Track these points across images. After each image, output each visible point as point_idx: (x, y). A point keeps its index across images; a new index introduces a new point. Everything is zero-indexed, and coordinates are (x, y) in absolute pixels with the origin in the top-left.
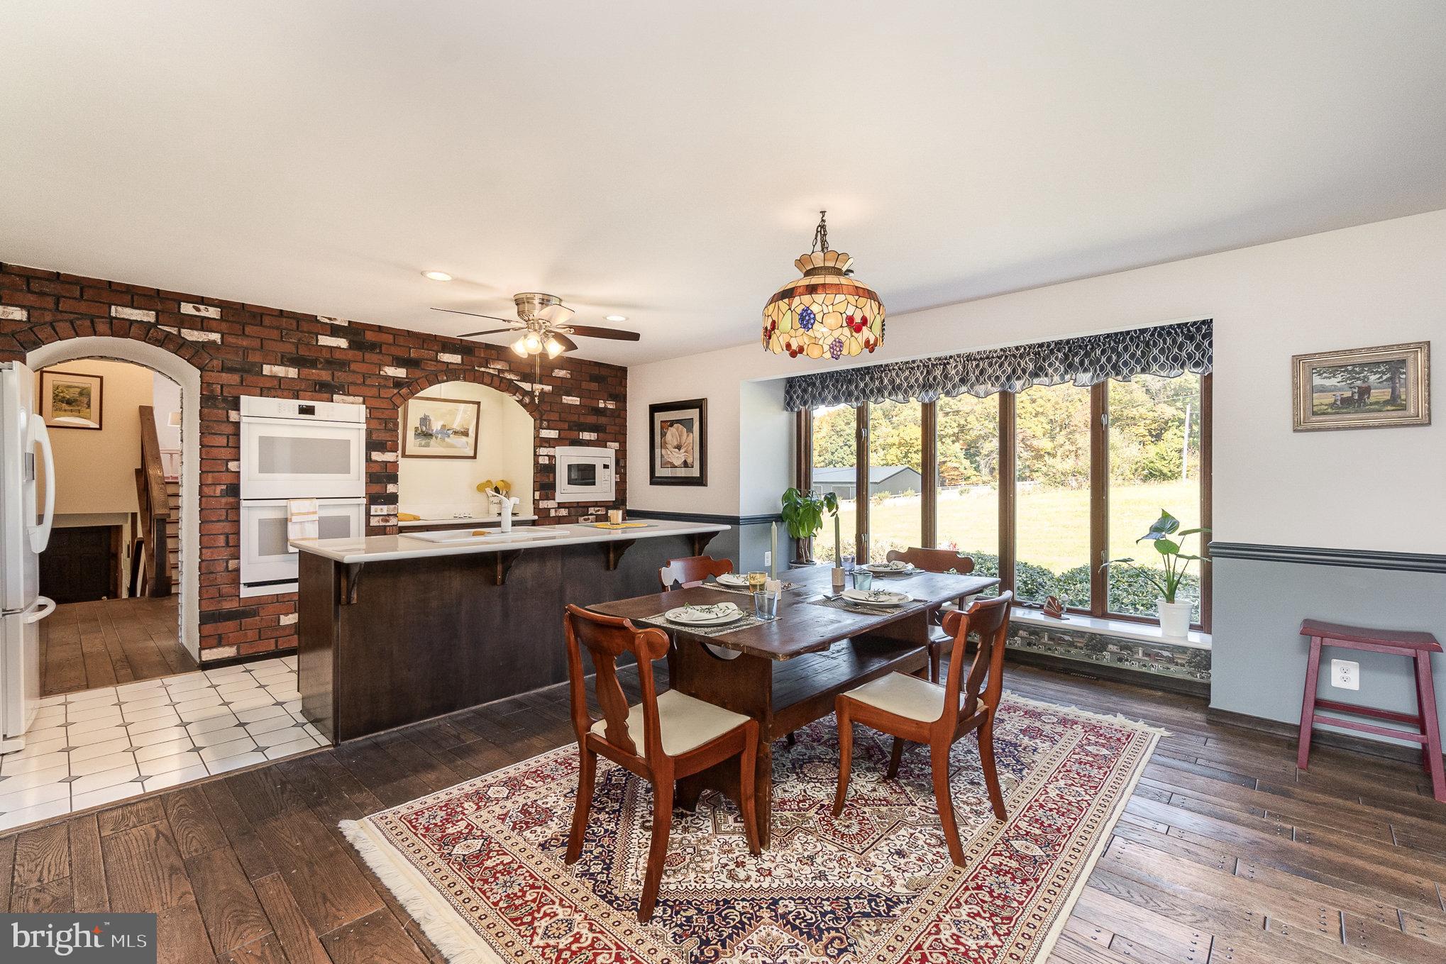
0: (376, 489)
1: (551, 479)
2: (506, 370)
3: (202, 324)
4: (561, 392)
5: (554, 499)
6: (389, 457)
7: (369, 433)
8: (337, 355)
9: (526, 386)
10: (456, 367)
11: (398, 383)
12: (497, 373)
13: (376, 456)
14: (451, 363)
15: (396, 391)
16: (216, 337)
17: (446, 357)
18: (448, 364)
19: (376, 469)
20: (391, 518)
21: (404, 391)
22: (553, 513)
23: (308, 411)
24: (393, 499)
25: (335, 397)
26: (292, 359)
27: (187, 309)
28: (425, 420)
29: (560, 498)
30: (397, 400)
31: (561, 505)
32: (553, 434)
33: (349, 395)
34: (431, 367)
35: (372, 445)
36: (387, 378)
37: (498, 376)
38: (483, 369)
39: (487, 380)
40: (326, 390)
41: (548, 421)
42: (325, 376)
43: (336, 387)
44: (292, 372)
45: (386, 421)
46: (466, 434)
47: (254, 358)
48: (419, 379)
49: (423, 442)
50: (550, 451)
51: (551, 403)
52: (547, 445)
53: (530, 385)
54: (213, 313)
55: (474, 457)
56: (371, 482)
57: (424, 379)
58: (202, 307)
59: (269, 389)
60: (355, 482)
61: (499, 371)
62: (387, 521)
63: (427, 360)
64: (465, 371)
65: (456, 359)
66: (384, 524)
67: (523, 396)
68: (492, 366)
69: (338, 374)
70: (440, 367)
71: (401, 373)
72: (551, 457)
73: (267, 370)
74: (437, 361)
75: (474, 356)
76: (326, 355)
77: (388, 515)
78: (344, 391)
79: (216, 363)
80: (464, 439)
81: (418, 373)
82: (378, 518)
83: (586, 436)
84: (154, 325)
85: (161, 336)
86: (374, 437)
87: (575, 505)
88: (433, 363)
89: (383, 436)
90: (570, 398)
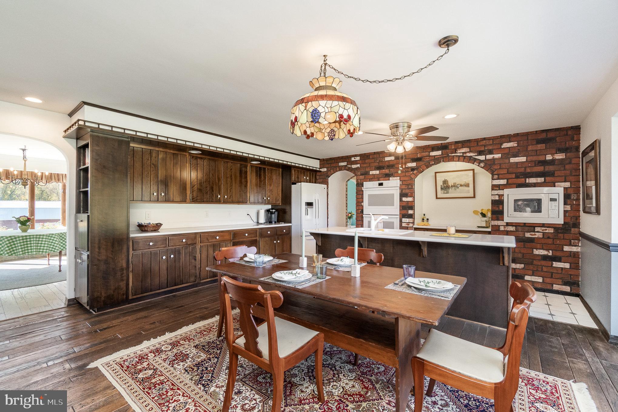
0: (404, 212)
1: (501, 208)
2: (468, 152)
3: (355, 162)
4: (509, 156)
5: (503, 220)
6: (410, 199)
7: (401, 189)
8: (391, 163)
9: (482, 158)
10: (439, 156)
11: (413, 169)
12: (462, 155)
13: (404, 199)
14: (436, 156)
15: (412, 172)
16: (359, 165)
17: (433, 154)
18: (435, 156)
19: (404, 204)
20: (410, 224)
21: (415, 172)
22: (502, 228)
23: (381, 184)
24: (411, 216)
25: (390, 178)
26: (377, 167)
27: (353, 159)
28: (445, 182)
29: (507, 219)
30: (413, 176)
31: (508, 224)
32: (503, 182)
33: (395, 177)
34: (427, 159)
35: (402, 195)
36: (408, 168)
37: (463, 156)
38: (453, 155)
39: (456, 159)
40: (387, 176)
41: (498, 175)
42: (387, 171)
43: (390, 175)
44: (377, 172)
45: (408, 185)
46: (467, 185)
47: (367, 170)
48: (422, 165)
49: (445, 192)
50: (500, 192)
51: (500, 164)
52: (497, 189)
53: (484, 156)
54: (358, 158)
55: (474, 197)
56: (403, 209)
57: (424, 165)
58: (356, 158)
59: (371, 179)
60: (395, 209)
61: (463, 153)
62: (409, 225)
63: (425, 157)
64: (443, 158)
65: (439, 153)
66: (407, 226)
67: (479, 163)
68: (459, 152)
69: (391, 170)
70: (431, 158)
71: (414, 165)
72: (501, 196)
73: (371, 173)
74: (429, 156)
75: (449, 149)
76: (387, 164)
77: (409, 223)
78: (393, 176)
79: (359, 173)
80: (466, 188)
81: (421, 163)
82: (405, 223)
83: (533, 180)
84: (346, 166)
85: (348, 168)
86: (404, 191)
87: (523, 225)
88: (428, 157)
89: (407, 191)
90: (517, 158)
